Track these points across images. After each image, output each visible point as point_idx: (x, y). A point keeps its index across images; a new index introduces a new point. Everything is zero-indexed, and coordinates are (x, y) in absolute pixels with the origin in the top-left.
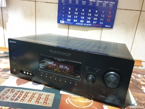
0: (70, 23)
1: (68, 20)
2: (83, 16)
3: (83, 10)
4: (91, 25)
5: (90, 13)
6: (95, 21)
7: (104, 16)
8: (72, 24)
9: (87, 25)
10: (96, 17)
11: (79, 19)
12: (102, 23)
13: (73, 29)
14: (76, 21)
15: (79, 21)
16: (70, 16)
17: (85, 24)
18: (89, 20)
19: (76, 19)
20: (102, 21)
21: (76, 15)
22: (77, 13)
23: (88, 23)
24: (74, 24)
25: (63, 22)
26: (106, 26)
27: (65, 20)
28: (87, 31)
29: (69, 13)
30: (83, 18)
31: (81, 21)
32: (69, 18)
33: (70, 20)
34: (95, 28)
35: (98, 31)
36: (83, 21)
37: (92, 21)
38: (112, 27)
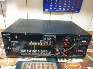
0: (52, 10)
1: (50, 8)
2: (60, 5)
3: (61, 1)
4: (65, 11)
5: (65, 3)
6: (68, 8)
7: (74, 5)
8: (53, 11)
9: (63, 11)
10: (69, 6)
11: (58, 8)
12: (73, 9)
13: (53, 14)
14: (56, 9)
15: (58, 9)
16: (52, 6)
17: (62, 11)
18: (64, 8)
19: (56, 7)
20: (73, 8)
21: (56, 5)
22: (57, 4)
23: (64, 10)
24: (55, 11)
25: (47, 10)
26: (75, 11)
27: (49, 8)
28: (63, 15)
29: (51, 3)
30: (61, 6)
31: (59, 9)
32: (51, 7)
33: (52, 8)
34: (68, 13)
35: (70, 14)
36: (60, 9)
37: (66, 8)
38: (79, 12)
